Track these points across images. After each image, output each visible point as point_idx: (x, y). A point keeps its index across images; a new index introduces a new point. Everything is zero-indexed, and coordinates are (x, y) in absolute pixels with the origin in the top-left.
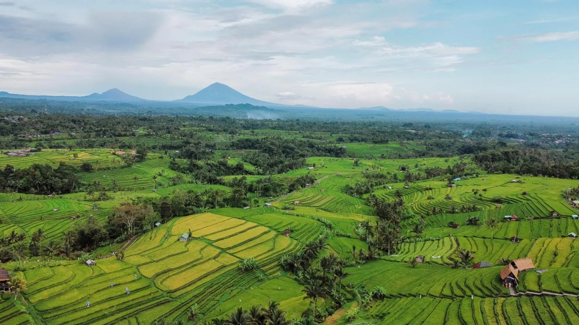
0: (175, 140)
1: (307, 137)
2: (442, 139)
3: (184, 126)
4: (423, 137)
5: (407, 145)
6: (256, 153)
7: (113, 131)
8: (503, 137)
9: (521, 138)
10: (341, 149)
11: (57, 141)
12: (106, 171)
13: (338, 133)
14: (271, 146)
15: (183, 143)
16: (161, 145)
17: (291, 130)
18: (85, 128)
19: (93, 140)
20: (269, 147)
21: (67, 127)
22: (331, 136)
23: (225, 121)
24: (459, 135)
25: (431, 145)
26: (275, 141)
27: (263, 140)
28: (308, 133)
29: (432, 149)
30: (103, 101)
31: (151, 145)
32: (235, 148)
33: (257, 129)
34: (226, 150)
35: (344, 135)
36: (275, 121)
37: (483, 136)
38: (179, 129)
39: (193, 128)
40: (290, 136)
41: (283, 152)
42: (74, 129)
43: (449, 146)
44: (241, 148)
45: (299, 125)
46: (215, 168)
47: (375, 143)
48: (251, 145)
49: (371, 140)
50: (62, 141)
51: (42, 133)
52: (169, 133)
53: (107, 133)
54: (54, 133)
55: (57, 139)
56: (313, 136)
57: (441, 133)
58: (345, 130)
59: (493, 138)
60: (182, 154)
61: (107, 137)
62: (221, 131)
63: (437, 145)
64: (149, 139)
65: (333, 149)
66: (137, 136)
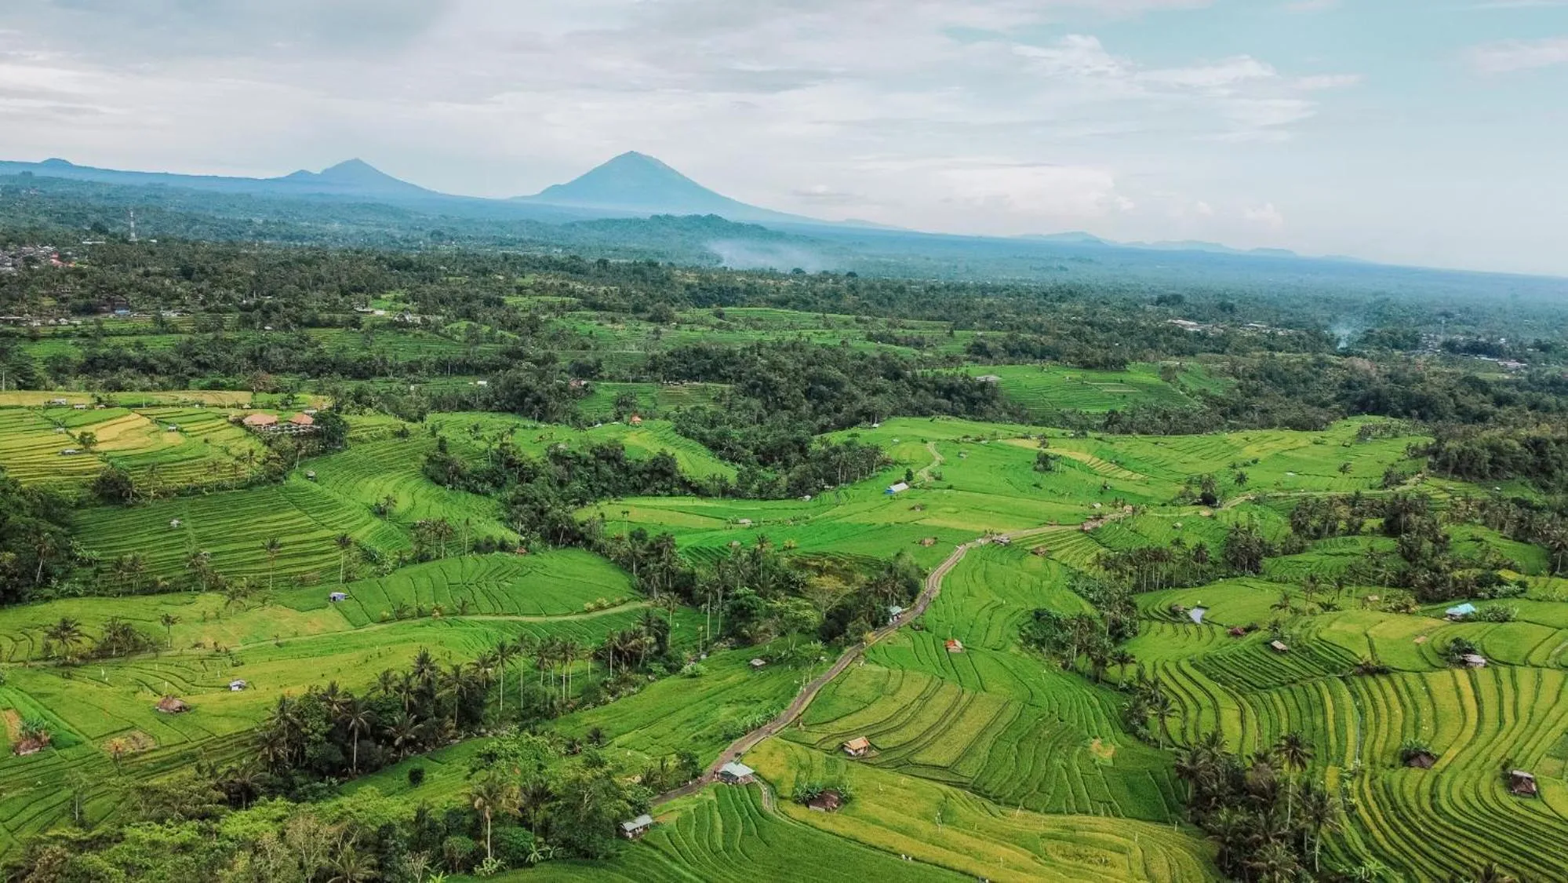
0: (478, 343)
1: (881, 338)
2: (1278, 355)
3: (520, 290)
4: (1221, 345)
5: (1180, 376)
6: (722, 395)
7: (292, 310)
8: (1458, 351)
9: (1510, 356)
10: (983, 386)
11: (116, 340)
12: (185, 502)
13: (969, 326)
14: (772, 375)
15: (501, 354)
16: (433, 358)
17: (834, 310)
18: (210, 297)
19: (230, 336)
20: (764, 380)
21: (155, 294)
22: (951, 334)
23: (643, 274)
24: (1328, 341)
25: (1252, 377)
26: (783, 358)
27: (748, 353)
28: (881, 325)
29: (1256, 392)
30: (321, 195)
31: (404, 358)
32: (660, 375)
33: (734, 304)
34: (634, 381)
35: (990, 333)
36: (786, 277)
37: (1396, 346)
38: (500, 303)
39: (542, 298)
40: (829, 333)
41: (808, 394)
42: (177, 302)
43: (1305, 381)
44: (679, 377)
45: (856, 294)
46: (580, 469)
47: (1087, 366)
48: (708, 367)
49: (1073, 358)
50: (133, 339)
51: (77, 311)
52: (468, 315)
53: (274, 315)
54: (113, 310)
55: (118, 334)
56: (898, 333)
57: (1273, 335)
58: (988, 317)
59: (1428, 354)
60: (495, 393)
61: (275, 329)
62: (624, 310)
63: (1270, 376)
64: (402, 337)
65: (961, 386)
66: (367, 325)
